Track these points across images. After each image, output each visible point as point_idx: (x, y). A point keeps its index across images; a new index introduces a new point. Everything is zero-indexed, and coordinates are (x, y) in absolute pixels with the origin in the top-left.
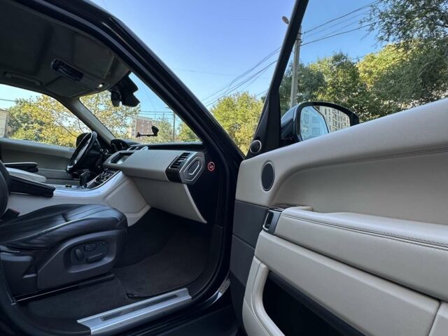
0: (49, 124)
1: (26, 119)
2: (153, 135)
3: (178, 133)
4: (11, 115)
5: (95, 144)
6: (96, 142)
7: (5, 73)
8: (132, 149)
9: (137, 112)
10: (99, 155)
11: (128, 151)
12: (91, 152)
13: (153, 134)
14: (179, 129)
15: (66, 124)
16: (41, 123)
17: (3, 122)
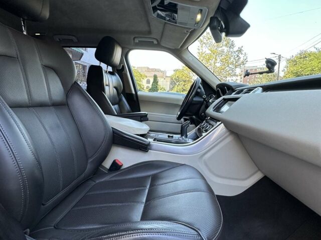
2: (267, 72)
4: (172, 79)
5: (199, 90)
6: (199, 88)
7: (134, 39)
8: (238, 93)
9: (245, 63)
10: (203, 102)
11: (233, 95)
12: (194, 99)
13: (267, 70)
16: (185, 81)
17: (169, 83)
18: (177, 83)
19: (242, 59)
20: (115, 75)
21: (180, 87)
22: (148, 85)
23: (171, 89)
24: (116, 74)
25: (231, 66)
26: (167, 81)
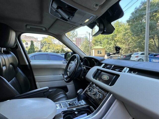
0: (51, 44)
1: (45, 43)
3: (91, 41)
4: (41, 42)
9: (77, 35)
14: (91, 39)
15: (55, 43)
16: (49, 44)
17: (40, 45)
18: (45, 45)
19: (75, 34)
20: (10, 54)
21: (47, 47)
22: (27, 46)
23: (42, 48)
24: (12, 53)
25: (71, 37)
26: (38, 44)
